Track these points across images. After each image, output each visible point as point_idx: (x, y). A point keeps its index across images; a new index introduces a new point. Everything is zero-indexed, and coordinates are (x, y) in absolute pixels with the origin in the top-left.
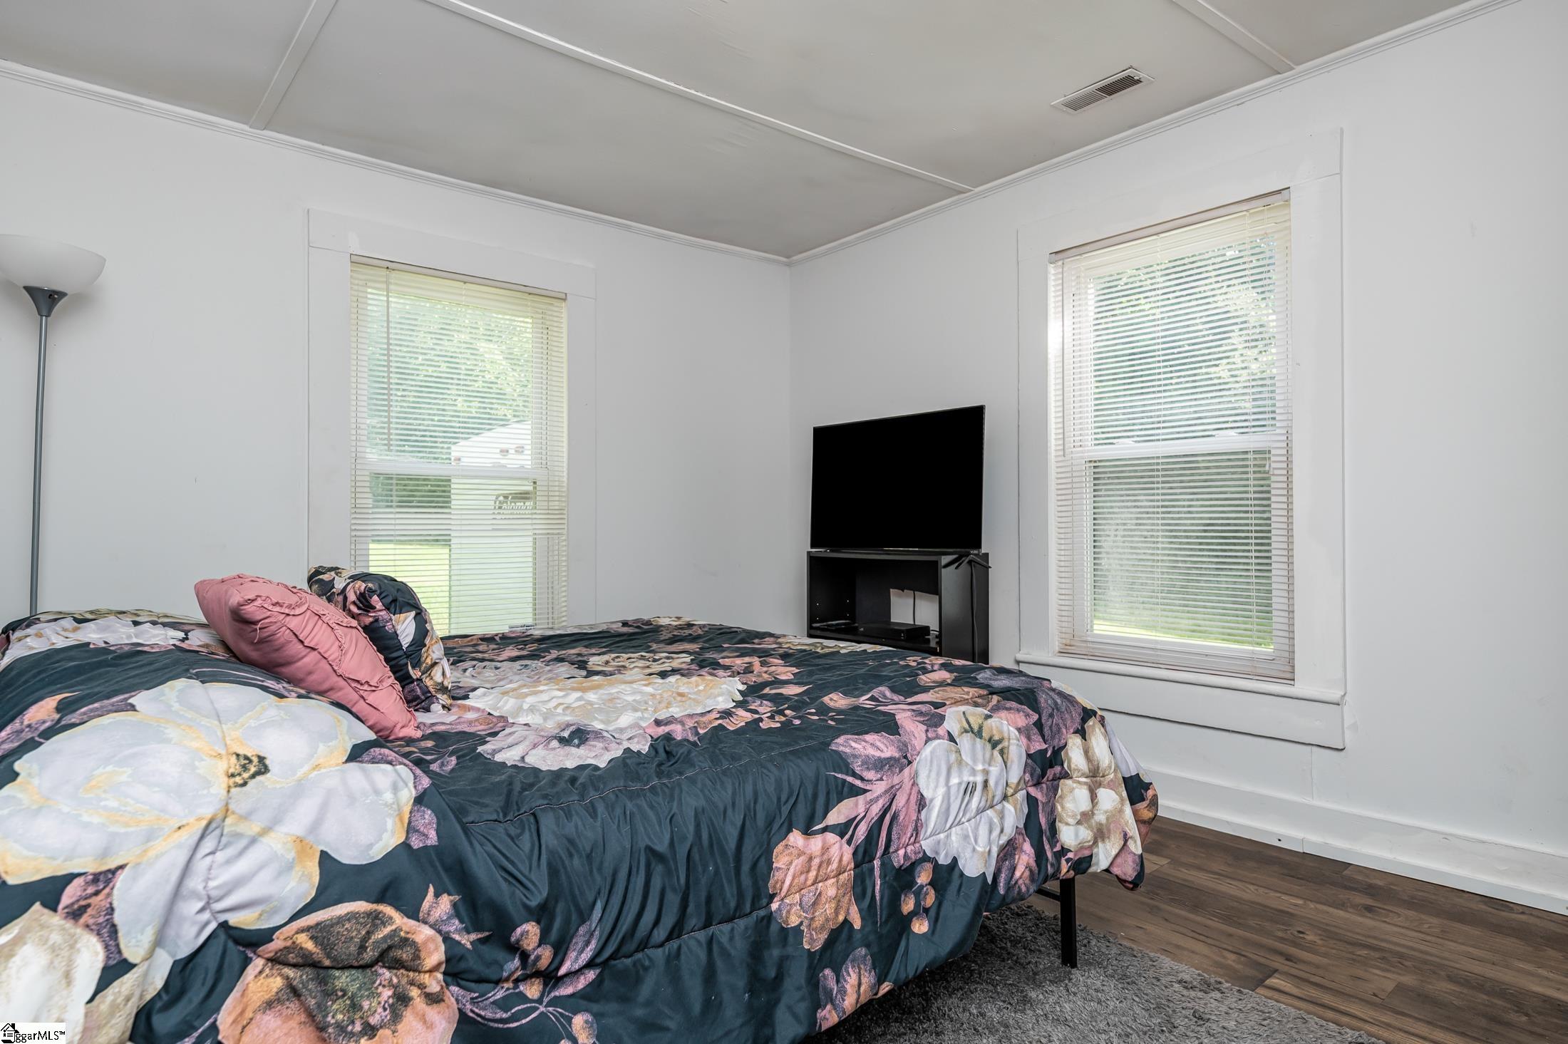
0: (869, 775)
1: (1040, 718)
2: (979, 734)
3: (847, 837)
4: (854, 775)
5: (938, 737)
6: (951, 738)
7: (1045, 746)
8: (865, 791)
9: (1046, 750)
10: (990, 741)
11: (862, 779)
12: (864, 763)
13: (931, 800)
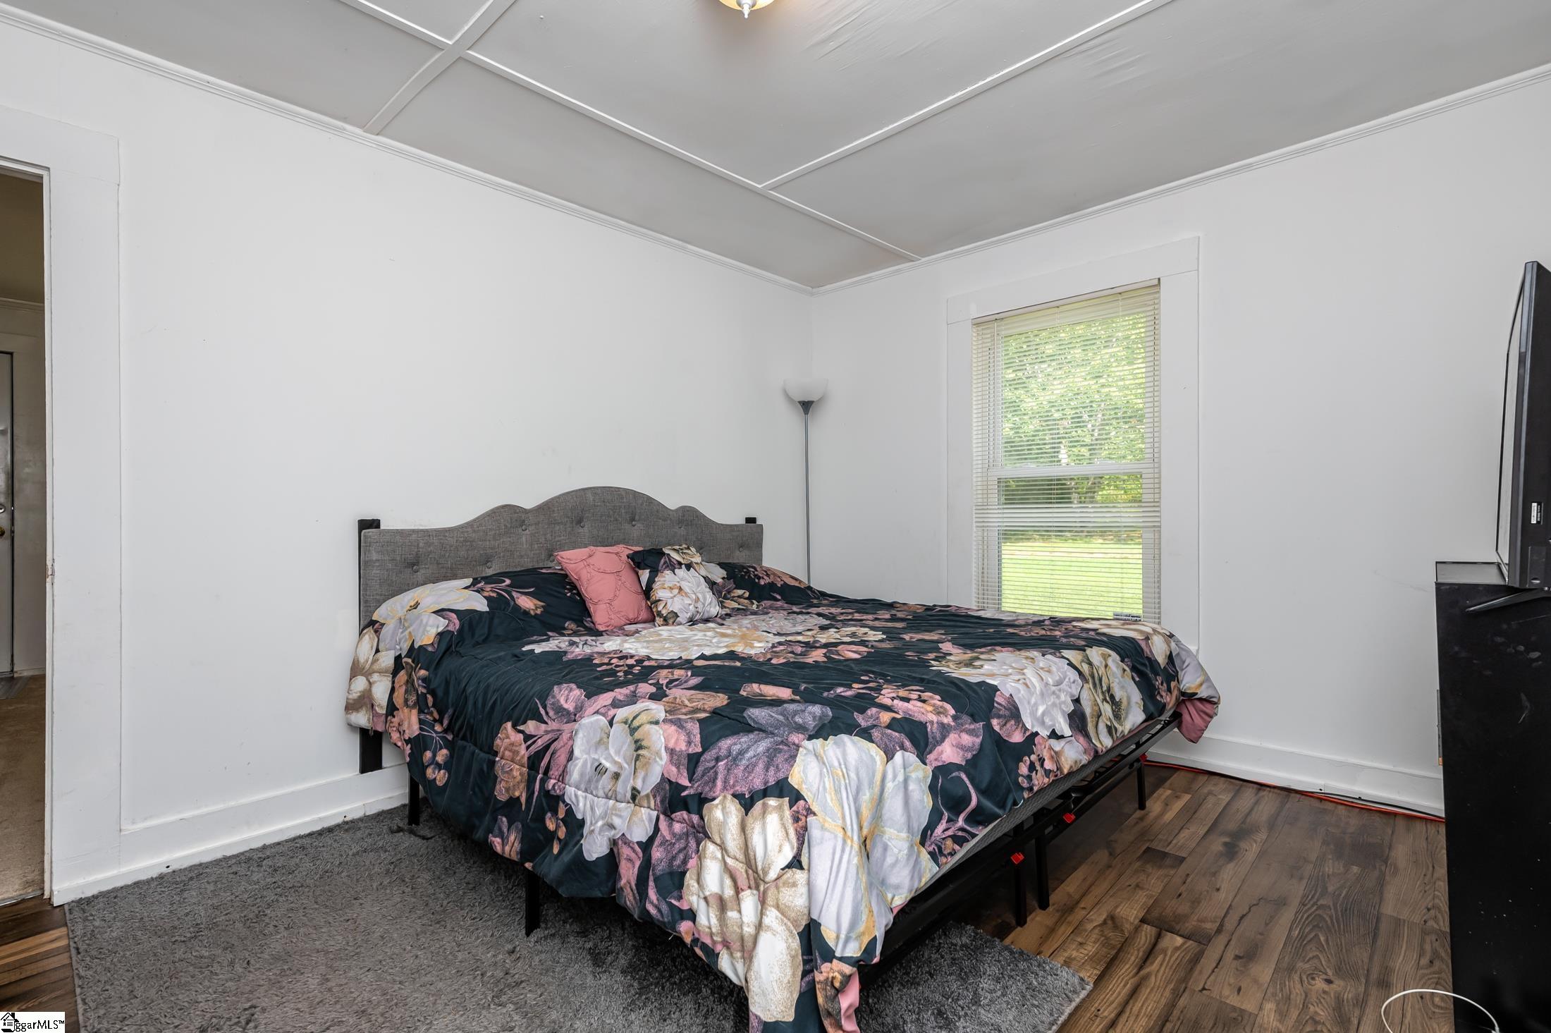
0: (551, 713)
1: (701, 754)
2: (633, 731)
3: (529, 743)
4: (545, 707)
5: (603, 715)
6: (611, 723)
7: (685, 782)
8: (546, 723)
9: (685, 788)
10: (636, 742)
11: (547, 713)
12: (553, 704)
13: (577, 759)
